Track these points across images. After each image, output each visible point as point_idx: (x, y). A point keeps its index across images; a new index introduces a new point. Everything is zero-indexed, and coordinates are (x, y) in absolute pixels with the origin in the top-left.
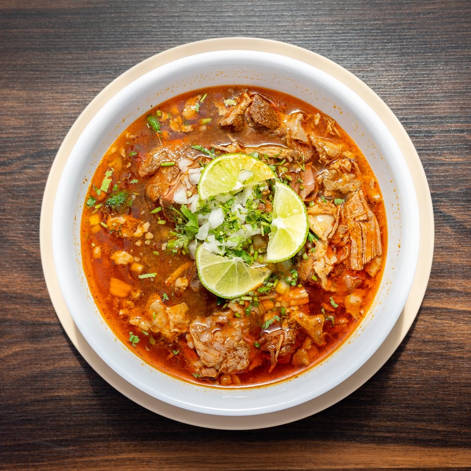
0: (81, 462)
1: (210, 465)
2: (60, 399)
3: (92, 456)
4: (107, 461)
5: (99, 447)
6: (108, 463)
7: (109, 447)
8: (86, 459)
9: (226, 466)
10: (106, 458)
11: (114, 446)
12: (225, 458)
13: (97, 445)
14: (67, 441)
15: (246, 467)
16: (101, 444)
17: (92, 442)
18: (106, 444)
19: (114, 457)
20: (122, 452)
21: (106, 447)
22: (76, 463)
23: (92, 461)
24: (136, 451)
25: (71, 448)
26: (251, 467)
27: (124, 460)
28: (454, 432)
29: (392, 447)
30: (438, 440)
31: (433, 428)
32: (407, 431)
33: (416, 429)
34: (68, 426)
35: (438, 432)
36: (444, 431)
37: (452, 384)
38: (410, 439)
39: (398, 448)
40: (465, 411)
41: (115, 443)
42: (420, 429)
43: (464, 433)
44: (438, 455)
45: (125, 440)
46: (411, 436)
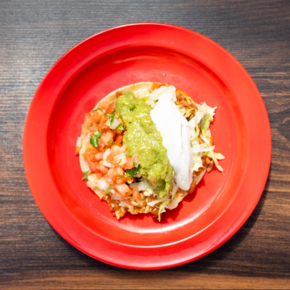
0: (21, 283)
1: (102, 286)
2: (9, 243)
3: (28, 279)
4: (38, 282)
5: (33, 273)
6: (38, 284)
7: (39, 273)
8: (24, 281)
9: (113, 286)
10: (37, 280)
11: (43, 273)
12: (113, 282)
13: (32, 272)
14: (12, 269)
15: (125, 287)
16: (34, 271)
17: (29, 270)
18: (37, 271)
19: (42, 280)
20: (47, 277)
21: (37, 273)
22: (18, 283)
23: (28, 282)
24: (56, 276)
25: (15, 274)
26: (128, 287)
27: (49, 282)
28: (257, 267)
29: (218, 276)
30: (247, 272)
31: (244, 265)
32: (228, 266)
33: (233, 265)
34: (14, 260)
35: (247, 267)
36: (251, 267)
37: (257, 237)
38: (230, 271)
39: (222, 276)
40: (265, 254)
41: (43, 271)
42: (236, 265)
43: (264, 268)
44: (247, 282)
45: (50, 269)
46: (230, 269)
